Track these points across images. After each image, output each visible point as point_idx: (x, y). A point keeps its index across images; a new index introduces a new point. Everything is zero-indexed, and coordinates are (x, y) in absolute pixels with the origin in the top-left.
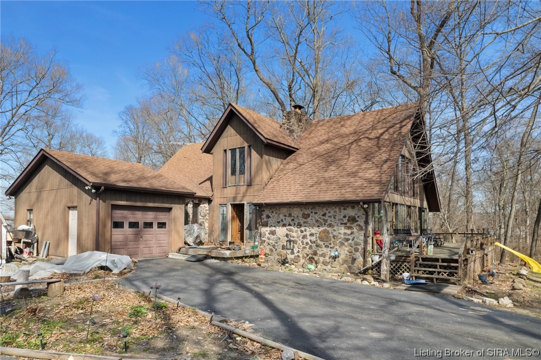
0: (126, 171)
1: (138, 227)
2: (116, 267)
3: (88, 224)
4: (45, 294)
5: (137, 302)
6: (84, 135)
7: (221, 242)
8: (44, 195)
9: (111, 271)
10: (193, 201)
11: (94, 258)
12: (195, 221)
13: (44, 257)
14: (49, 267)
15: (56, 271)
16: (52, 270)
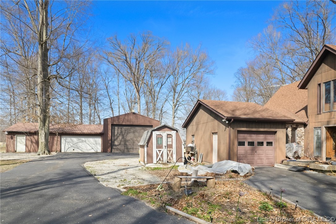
0: (245, 108)
1: (254, 145)
2: (242, 171)
3: (224, 143)
4: (206, 186)
5: (262, 199)
6: (216, 90)
7: (316, 158)
8: (200, 126)
9: (239, 174)
10: (291, 126)
11: (228, 165)
12: (293, 141)
13: (200, 162)
14: (205, 169)
15: (208, 171)
16: (206, 170)
